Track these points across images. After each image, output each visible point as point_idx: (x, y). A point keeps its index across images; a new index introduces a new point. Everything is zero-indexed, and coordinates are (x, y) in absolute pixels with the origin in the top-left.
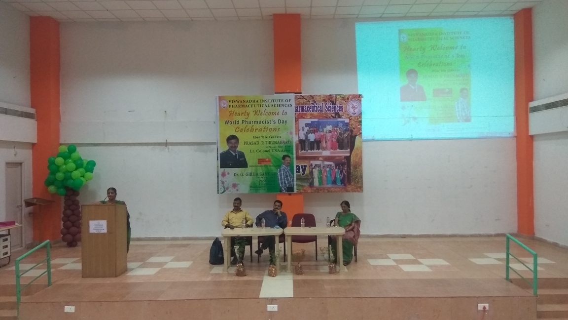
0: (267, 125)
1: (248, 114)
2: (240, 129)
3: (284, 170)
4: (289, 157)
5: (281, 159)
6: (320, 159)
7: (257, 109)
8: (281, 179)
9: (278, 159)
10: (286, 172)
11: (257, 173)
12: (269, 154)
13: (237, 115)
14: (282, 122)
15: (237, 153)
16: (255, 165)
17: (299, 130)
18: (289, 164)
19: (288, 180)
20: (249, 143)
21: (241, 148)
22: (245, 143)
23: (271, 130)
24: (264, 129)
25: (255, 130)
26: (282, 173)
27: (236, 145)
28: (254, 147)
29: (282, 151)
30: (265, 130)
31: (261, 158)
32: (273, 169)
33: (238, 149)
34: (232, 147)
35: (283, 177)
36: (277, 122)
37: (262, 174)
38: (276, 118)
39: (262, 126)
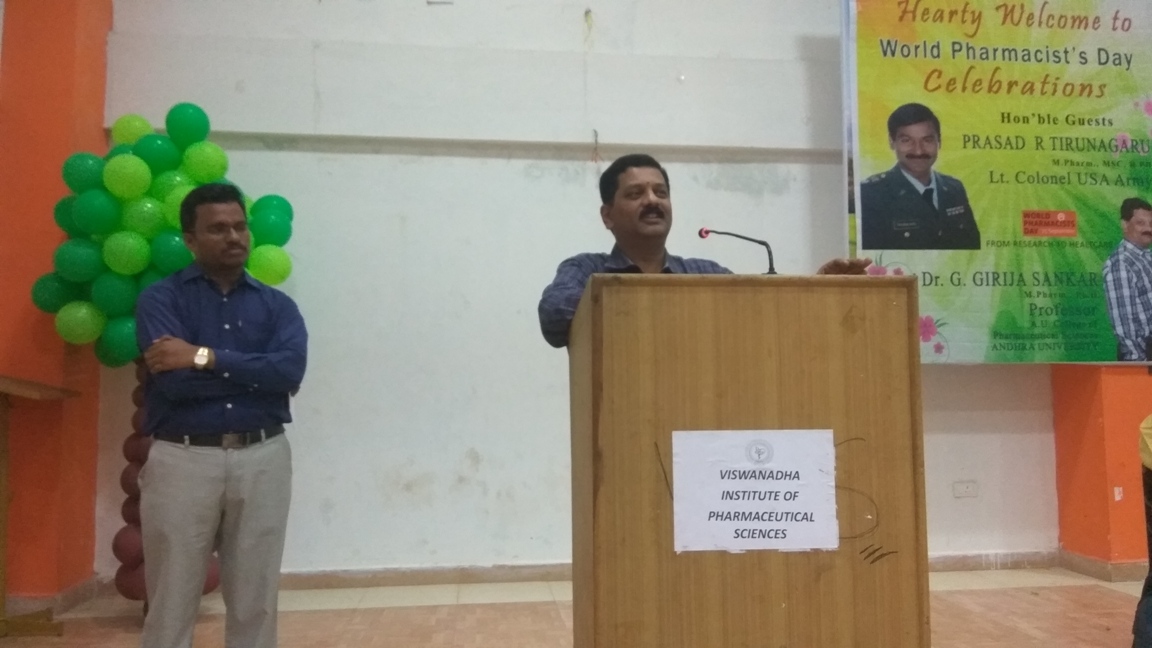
0: (1053, 68)
1: (977, 19)
2: (944, 80)
3: (1132, 264)
4: (1146, 206)
5: (1116, 216)
8: (1121, 304)
9: (1103, 216)
10: (1139, 277)
11: (1021, 275)
12: (1068, 193)
13: (931, 19)
14: (1111, 58)
15: (933, 185)
16: (1009, 238)
18: (1147, 238)
20: (982, 142)
21: (949, 161)
22: (966, 139)
23: (1069, 90)
24: (1044, 83)
25: (1005, 86)
26: (1123, 274)
27: (929, 149)
28: (1001, 159)
29: (1119, 181)
30: (1049, 88)
31: (1034, 207)
32: (1088, 260)
33: (939, 166)
34: (911, 156)
35: (1126, 292)
36: (1092, 56)
37: (1041, 278)
38: (1088, 41)
39: (1033, 71)
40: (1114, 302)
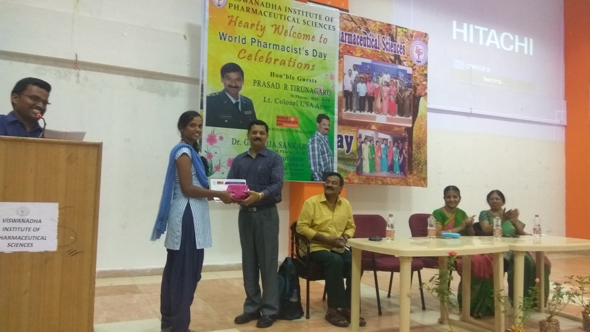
0: (294, 55)
1: (263, 29)
2: (247, 55)
3: (320, 141)
4: (328, 118)
5: (315, 121)
6: (373, 127)
7: (280, 22)
8: (314, 155)
9: (310, 121)
10: (322, 147)
11: (274, 143)
12: (296, 109)
13: (242, 26)
14: (318, 54)
15: (239, 100)
17: (344, 74)
18: (326, 131)
19: (324, 159)
20: (261, 84)
21: (247, 90)
22: (255, 81)
23: (300, 66)
24: (290, 61)
25: (273, 61)
26: (316, 145)
27: (238, 84)
28: (270, 93)
29: (317, 107)
30: (292, 64)
31: (282, 114)
32: (302, 138)
33: (242, 92)
35: (316, 153)
36: (310, 52)
37: (282, 145)
38: (309, 46)
39: (285, 55)
40: (311, 156)
